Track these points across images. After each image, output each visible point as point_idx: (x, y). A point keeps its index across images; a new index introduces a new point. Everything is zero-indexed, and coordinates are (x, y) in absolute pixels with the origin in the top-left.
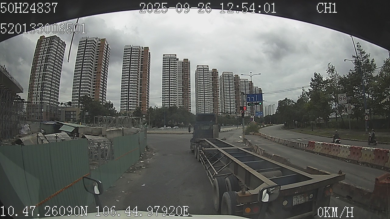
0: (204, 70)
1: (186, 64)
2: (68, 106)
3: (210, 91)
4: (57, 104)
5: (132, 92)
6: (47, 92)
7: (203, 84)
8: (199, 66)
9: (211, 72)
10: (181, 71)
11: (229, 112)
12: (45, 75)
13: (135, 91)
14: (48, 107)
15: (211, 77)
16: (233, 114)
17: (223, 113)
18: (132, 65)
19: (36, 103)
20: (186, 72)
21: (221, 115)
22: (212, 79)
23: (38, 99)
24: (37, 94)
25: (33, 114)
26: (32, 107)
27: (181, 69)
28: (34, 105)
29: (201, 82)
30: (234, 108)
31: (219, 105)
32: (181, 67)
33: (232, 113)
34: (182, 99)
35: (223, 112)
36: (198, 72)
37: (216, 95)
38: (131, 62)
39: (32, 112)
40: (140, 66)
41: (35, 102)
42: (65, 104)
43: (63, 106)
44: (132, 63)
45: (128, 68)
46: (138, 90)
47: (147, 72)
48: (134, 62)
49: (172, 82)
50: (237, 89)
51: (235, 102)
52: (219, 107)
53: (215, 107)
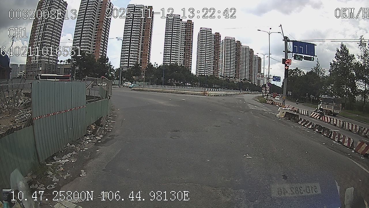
0: (207, 32)
1: (189, 25)
2: (67, 63)
4: (56, 62)
5: (133, 50)
6: (46, 50)
7: (205, 46)
8: (202, 28)
9: (213, 36)
10: (184, 31)
11: (228, 77)
12: (45, 34)
14: (47, 65)
17: (222, 76)
18: (135, 23)
19: (35, 63)
20: (189, 32)
21: (220, 78)
22: (215, 42)
23: (37, 58)
25: (31, 73)
26: (31, 66)
29: (203, 44)
30: (233, 73)
32: (184, 27)
33: (231, 77)
34: (183, 59)
36: (201, 34)
37: (217, 58)
40: (142, 25)
42: (64, 61)
43: (62, 64)
45: (130, 25)
46: (139, 47)
47: (149, 30)
49: (174, 41)
50: (238, 55)
51: (235, 68)
52: (219, 70)
53: (215, 70)
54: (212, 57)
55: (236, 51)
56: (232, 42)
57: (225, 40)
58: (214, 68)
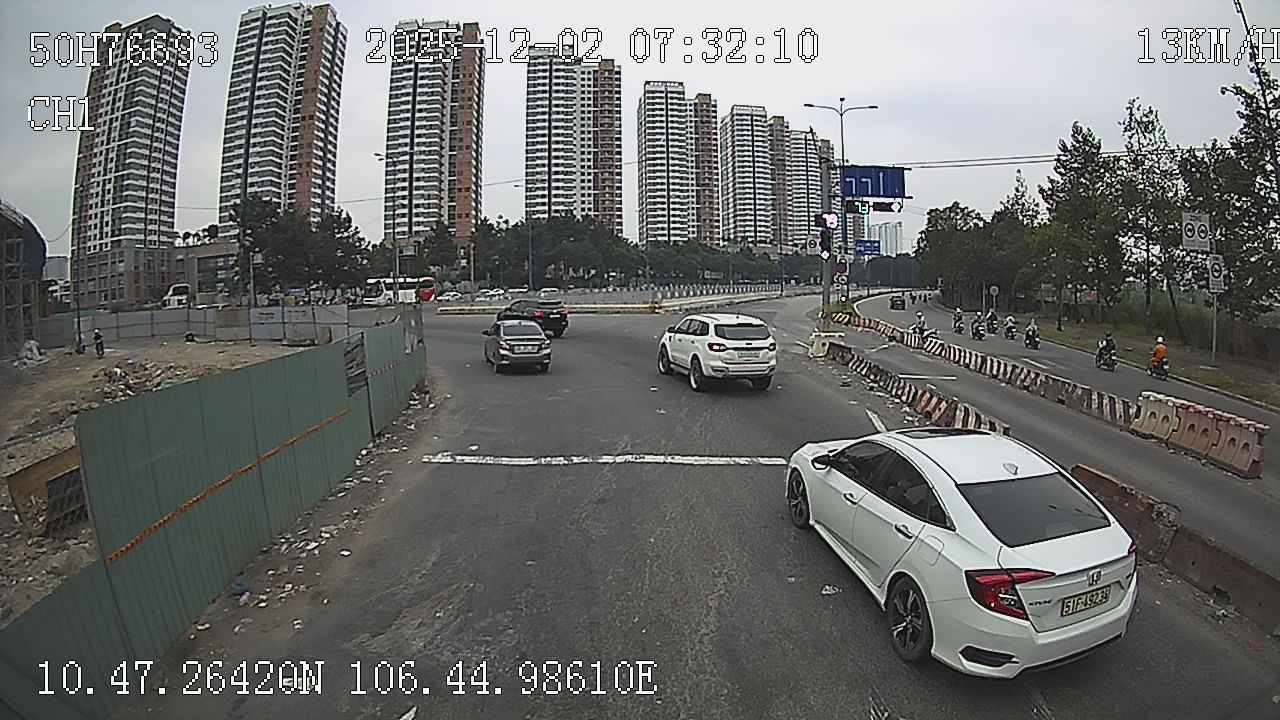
0: (669, 95)
1: (607, 77)
2: (206, 240)
3: (688, 167)
4: (170, 240)
5: (422, 175)
6: (134, 204)
7: (665, 143)
8: (652, 84)
9: (691, 105)
10: (589, 99)
11: (750, 239)
12: (126, 149)
13: (433, 170)
14: (142, 255)
15: (691, 122)
16: (762, 245)
17: (729, 240)
18: (422, 86)
19: (101, 249)
20: (607, 101)
21: (724, 246)
22: (696, 127)
23: (107, 233)
24: (102, 217)
25: (91, 286)
26: (88, 262)
27: (589, 92)
28: (91, 258)
29: (658, 137)
30: (767, 227)
31: (718, 215)
32: (589, 86)
33: (761, 242)
34: (592, 192)
35: (732, 236)
36: (649, 104)
37: (707, 181)
38: (420, 74)
39: (89, 280)
40: (448, 88)
41: (95, 247)
42: (197, 235)
43: (191, 244)
44: (422, 78)
45: (408, 94)
46: (442, 165)
47: (471, 105)
48: (427, 73)
49: (558, 135)
50: (779, 164)
51: (770, 207)
52: (718, 221)
53: (705, 220)
54: (690, 176)
55: (771, 150)
56: (756, 121)
57: (733, 116)
58: (699, 216)
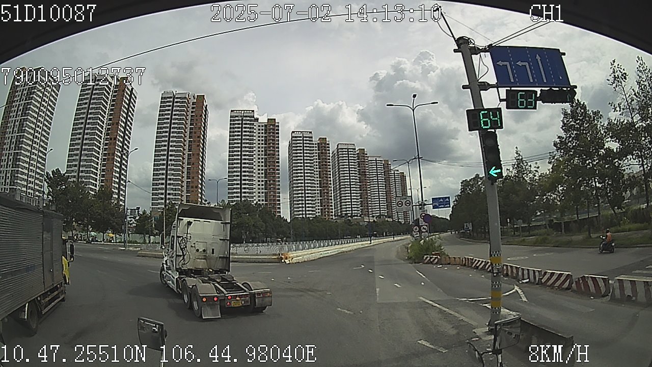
0: (305, 139)
1: (272, 128)
3: (315, 178)
5: (172, 177)
6: (22, 170)
7: (303, 165)
8: (295, 133)
9: (316, 144)
10: (262, 140)
11: (349, 215)
12: (20, 139)
13: (178, 175)
15: (316, 153)
16: (356, 217)
17: (338, 216)
18: (174, 128)
20: (271, 142)
21: (335, 219)
22: (319, 156)
23: (8, 183)
24: (6, 174)
27: (262, 137)
30: (357, 208)
31: (332, 203)
32: (262, 133)
34: (264, 191)
36: (294, 143)
37: (325, 185)
40: (188, 130)
41: (2, 189)
44: (174, 123)
46: (183, 172)
47: (200, 141)
48: (177, 121)
50: (362, 173)
51: (359, 197)
52: (332, 206)
53: (325, 206)
55: (358, 167)
56: (350, 151)
57: (338, 150)
58: (321, 203)
